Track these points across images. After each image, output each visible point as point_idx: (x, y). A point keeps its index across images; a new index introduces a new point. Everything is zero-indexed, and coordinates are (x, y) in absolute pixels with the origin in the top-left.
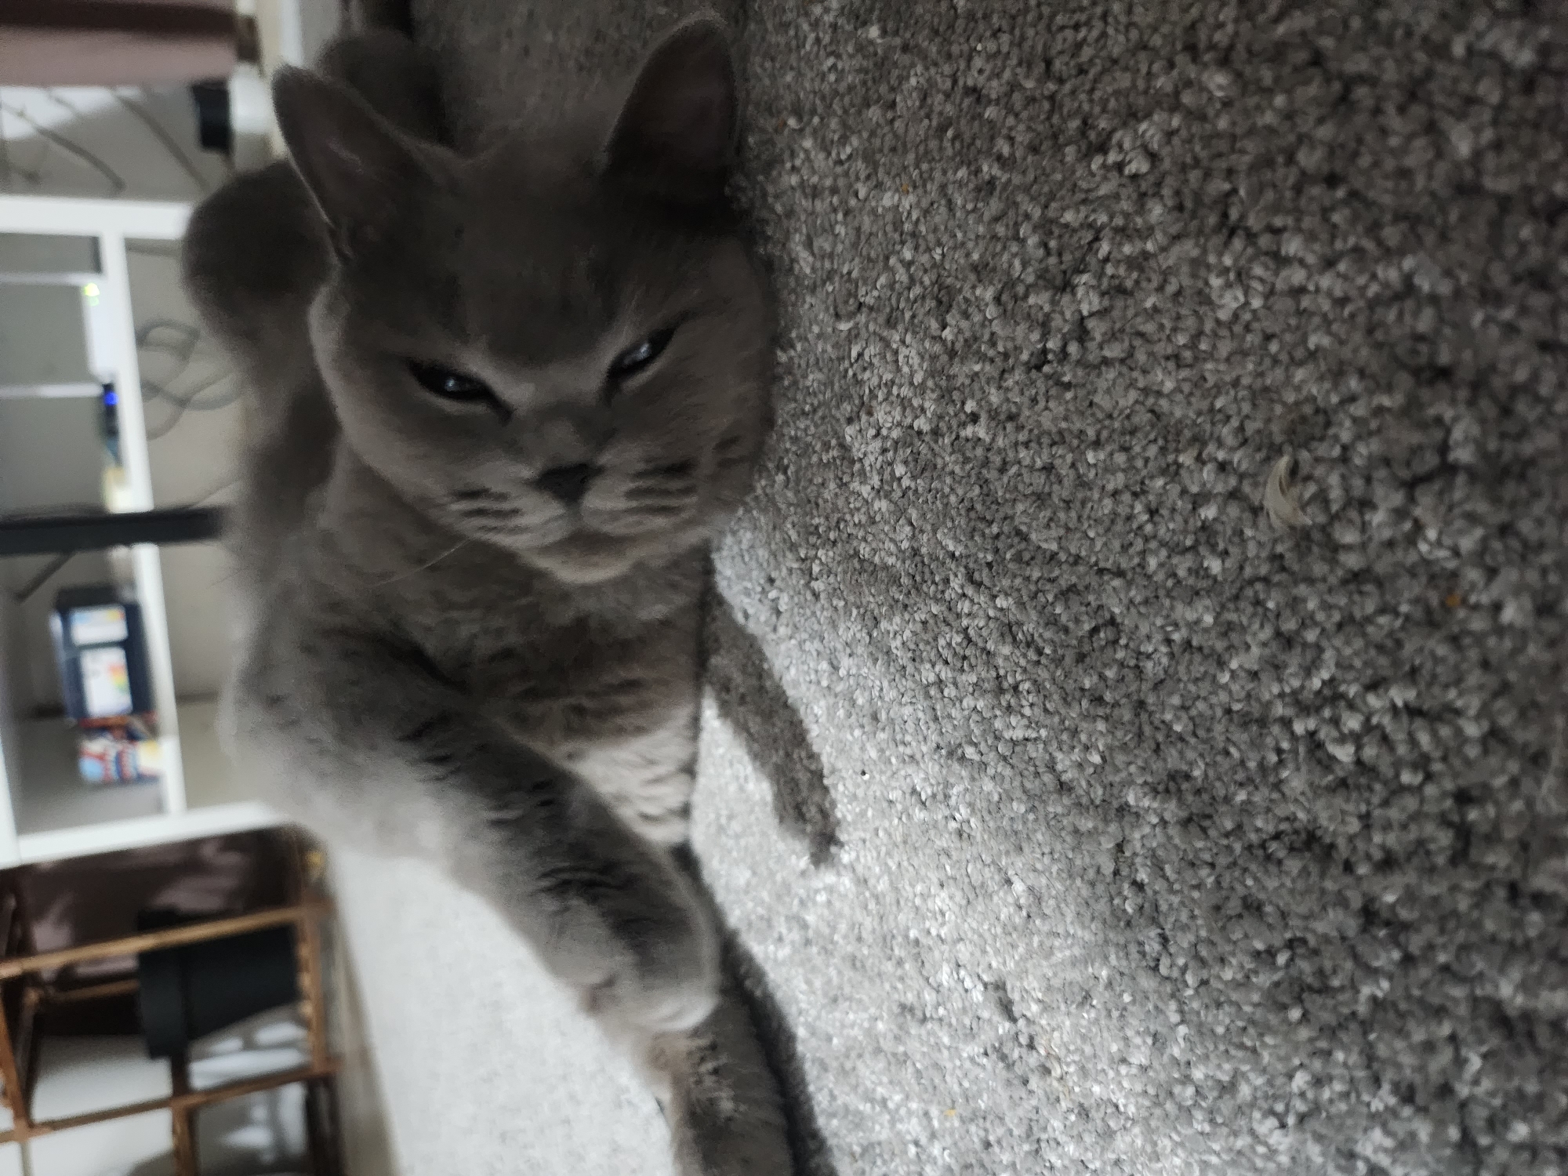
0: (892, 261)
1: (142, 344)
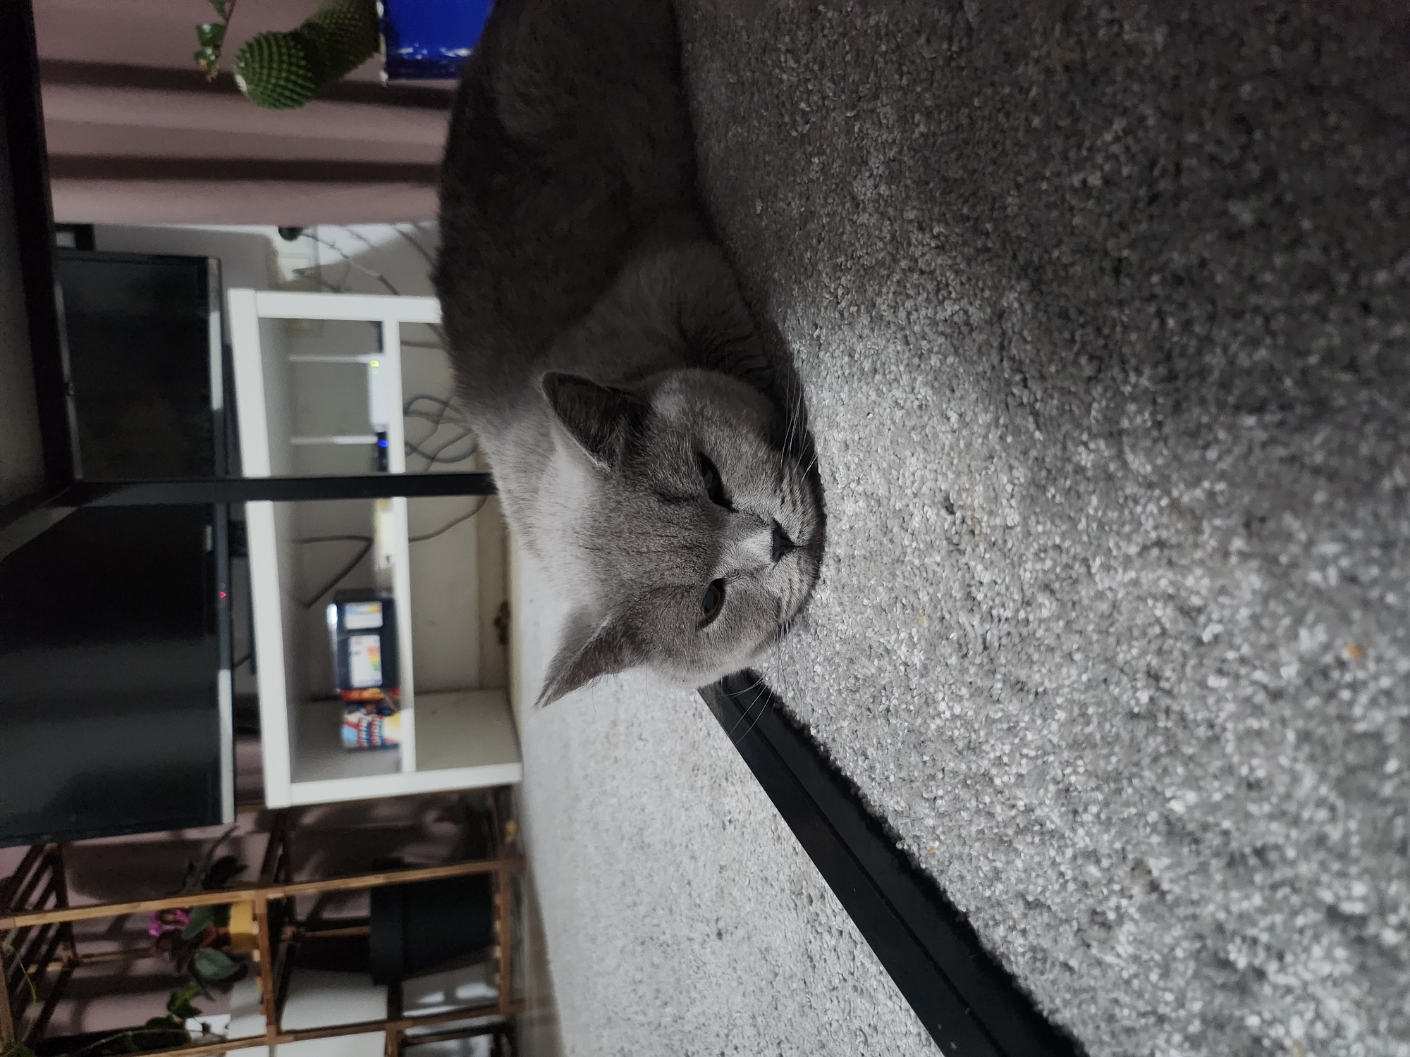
0: (876, 57)
1: (407, 411)
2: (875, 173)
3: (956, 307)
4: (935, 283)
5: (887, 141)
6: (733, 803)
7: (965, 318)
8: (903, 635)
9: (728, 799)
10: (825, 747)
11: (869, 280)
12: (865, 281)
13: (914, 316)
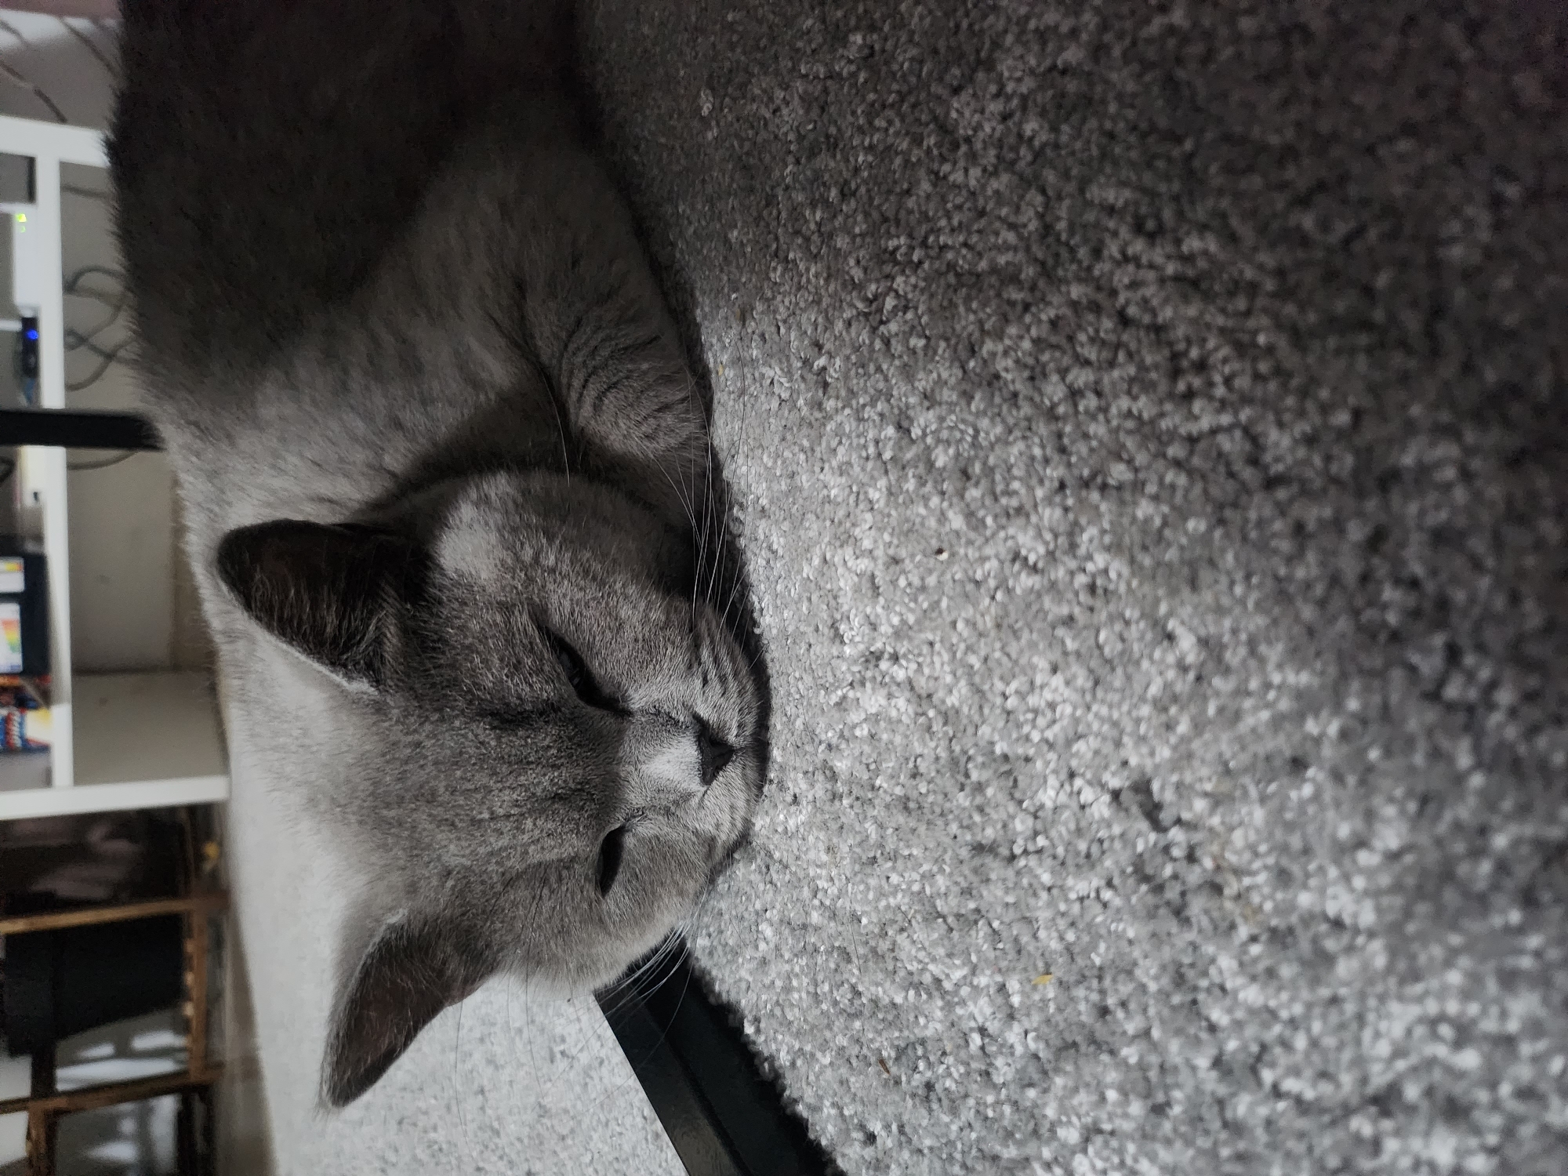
1: (70, 286)
2: (1010, 87)
3: (1226, 419)
4: (1166, 352)
5: (1056, 27)
7: (1248, 447)
8: (982, 980)
10: (772, 1066)
11: (968, 300)
12: (959, 299)
13: (1090, 402)
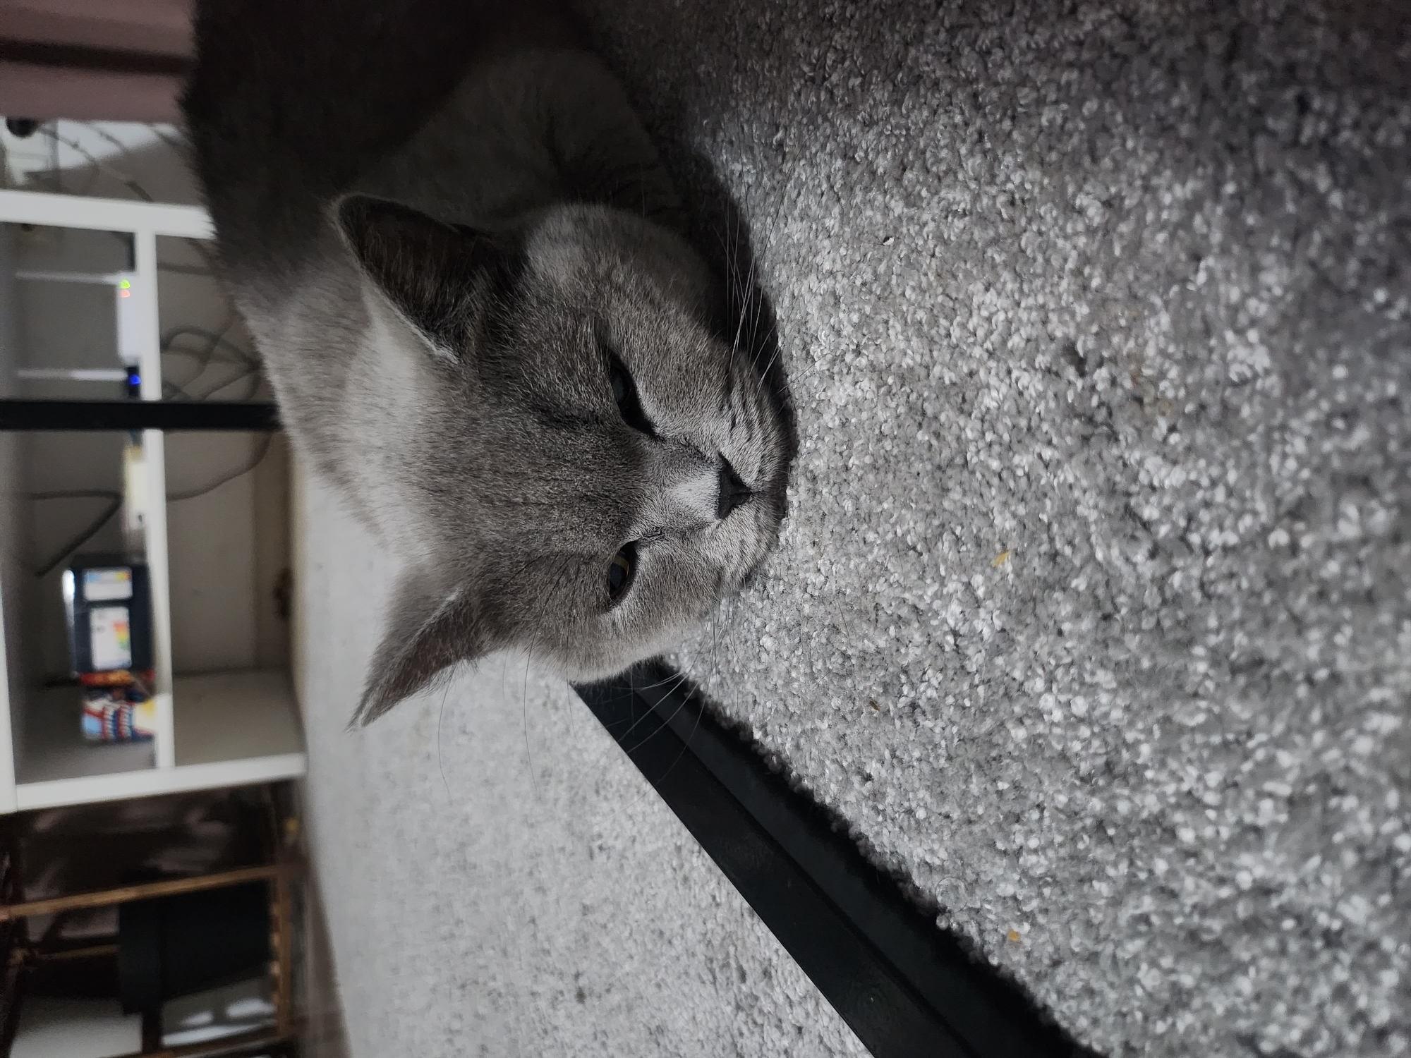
1: (166, 345)
6: (607, 824)
9: (599, 818)
12: (885, 28)
13: (998, 54)
